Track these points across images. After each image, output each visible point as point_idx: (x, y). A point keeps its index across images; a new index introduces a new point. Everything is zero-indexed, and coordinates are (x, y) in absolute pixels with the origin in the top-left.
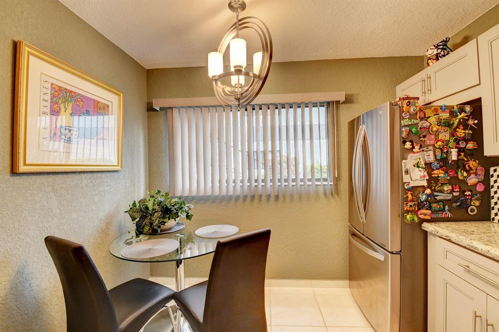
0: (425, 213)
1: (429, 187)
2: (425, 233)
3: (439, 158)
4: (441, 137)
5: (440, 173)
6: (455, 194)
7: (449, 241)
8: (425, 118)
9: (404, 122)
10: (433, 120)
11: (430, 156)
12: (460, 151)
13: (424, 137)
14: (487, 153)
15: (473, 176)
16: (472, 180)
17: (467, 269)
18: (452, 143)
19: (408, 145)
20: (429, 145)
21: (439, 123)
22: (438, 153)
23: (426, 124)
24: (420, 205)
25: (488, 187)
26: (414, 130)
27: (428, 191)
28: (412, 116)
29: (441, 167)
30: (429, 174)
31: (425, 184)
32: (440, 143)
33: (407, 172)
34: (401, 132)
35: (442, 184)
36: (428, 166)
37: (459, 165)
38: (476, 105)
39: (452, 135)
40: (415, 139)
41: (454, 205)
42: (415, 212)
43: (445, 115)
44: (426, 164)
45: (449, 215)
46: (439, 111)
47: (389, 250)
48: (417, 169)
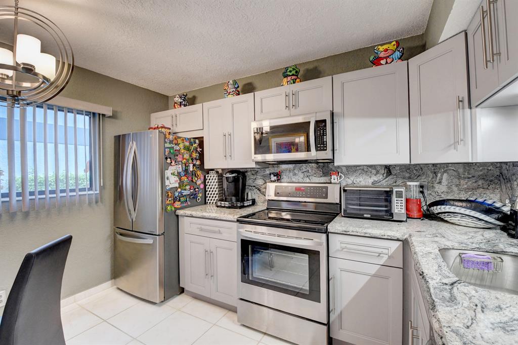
0: (177, 204)
1: (180, 187)
2: (177, 216)
3: (184, 169)
4: (185, 156)
5: (185, 179)
6: (192, 191)
7: (192, 217)
8: (177, 144)
9: (167, 145)
10: (181, 146)
11: (179, 168)
12: (194, 165)
13: (177, 156)
14: (206, 167)
15: (199, 180)
16: (199, 182)
17: (201, 230)
18: (190, 161)
19: (169, 161)
20: (179, 161)
21: (185, 148)
22: (184, 167)
23: (178, 148)
24: (175, 200)
25: (205, 186)
26: (172, 151)
27: (179, 190)
28: (171, 142)
29: (185, 175)
30: (180, 179)
31: (177, 185)
32: (185, 160)
33: (168, 178)
34: (165, 151)
35: (186, 185)
36: (179, 174)
37: (194, 174)
38: (201, 141)
39: (191, 156)
40: (172, 156)
41: (191, 197)
42: (172, 205)
43: (187, 144)
44: (178, 173)
45: (189, 203)
46: (185, 141)
47: (158, 234)
48: (173, 176)
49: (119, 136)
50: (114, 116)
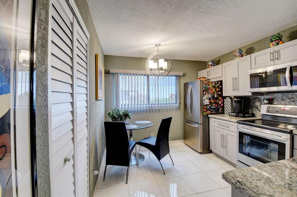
0: (209, 112)
1: (210, 105)
2: (209, 118)
3: (212, 96)
4: (213, 90)
5: (212, 101)
6: (216, 107)
7: (215, 118)
8: (209, 85)
9: (204, 86)
10: (211, 85)
11: (210, 96)
12: (217, 94)
13: (209, 90)
14: (224, 95)
15: (220, 101)
16: (220, 103)
17: (220, 125)
18: (215, 92)
19: (205, 93)
20: (209, 93)
21: (212, 87)
22: (212, 95)
23: (209, 87)
24: (208, 110)
25: (224, 105)
26: (206, 88)
27: (209, 106)
28: (206, 84)
29: (213, 99)
30: (210, 101)
31: (209, 104)
32: (212, 92)
33: (204, 100)
34: (203, 89)
35: (213, 104)
36: (210, 99)
37: (217, 98)
38: (221, 82)
39: (215, 90)
40: (206, 91)
41: (216, 109)
42: (206, 112)
43: (214, 84)
44: (209, 98)
45: (215, 112)
46: (212, 83)
47: (200, 123)
48: (207, 100)
49: (186, 83)
50: (184, 75)
